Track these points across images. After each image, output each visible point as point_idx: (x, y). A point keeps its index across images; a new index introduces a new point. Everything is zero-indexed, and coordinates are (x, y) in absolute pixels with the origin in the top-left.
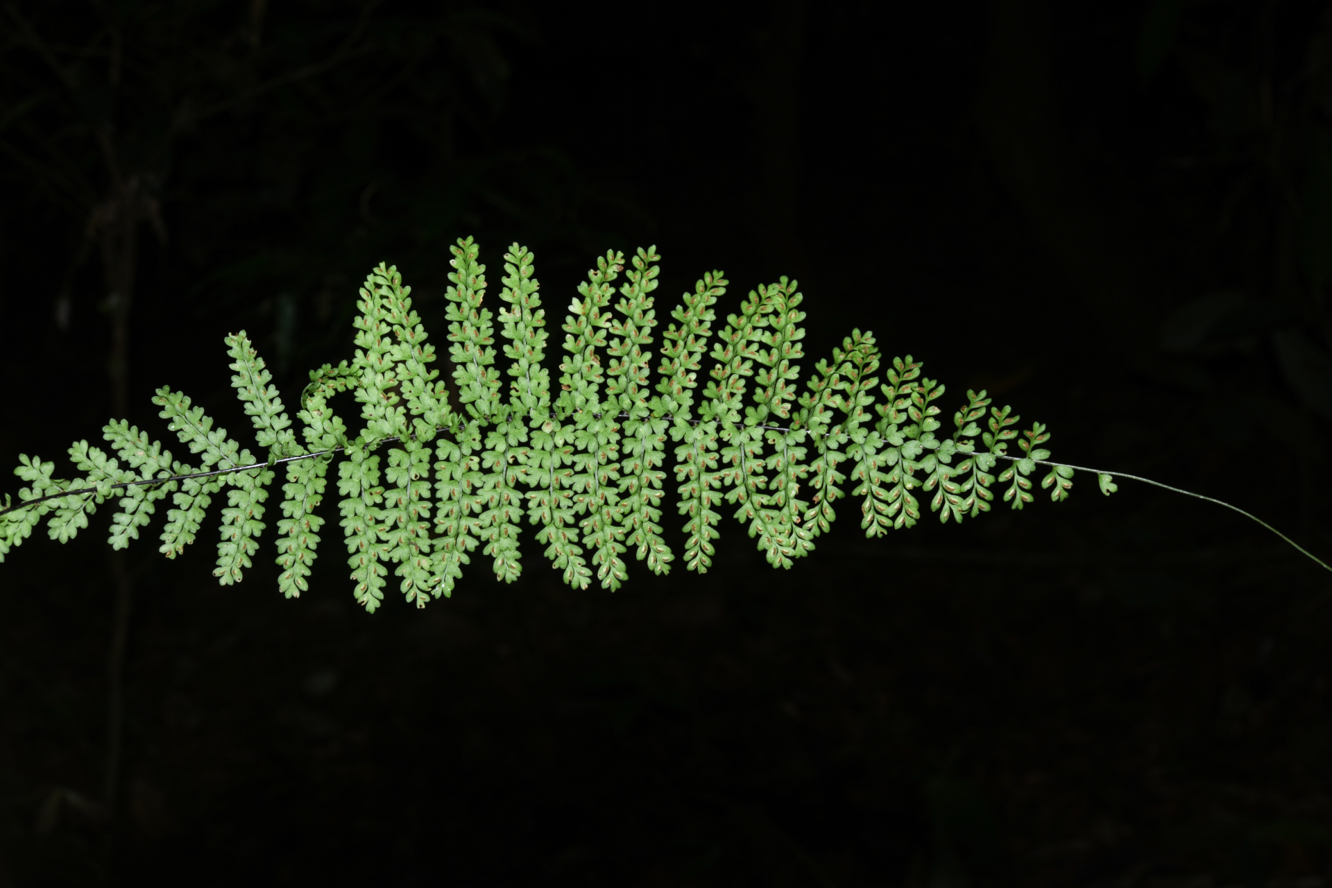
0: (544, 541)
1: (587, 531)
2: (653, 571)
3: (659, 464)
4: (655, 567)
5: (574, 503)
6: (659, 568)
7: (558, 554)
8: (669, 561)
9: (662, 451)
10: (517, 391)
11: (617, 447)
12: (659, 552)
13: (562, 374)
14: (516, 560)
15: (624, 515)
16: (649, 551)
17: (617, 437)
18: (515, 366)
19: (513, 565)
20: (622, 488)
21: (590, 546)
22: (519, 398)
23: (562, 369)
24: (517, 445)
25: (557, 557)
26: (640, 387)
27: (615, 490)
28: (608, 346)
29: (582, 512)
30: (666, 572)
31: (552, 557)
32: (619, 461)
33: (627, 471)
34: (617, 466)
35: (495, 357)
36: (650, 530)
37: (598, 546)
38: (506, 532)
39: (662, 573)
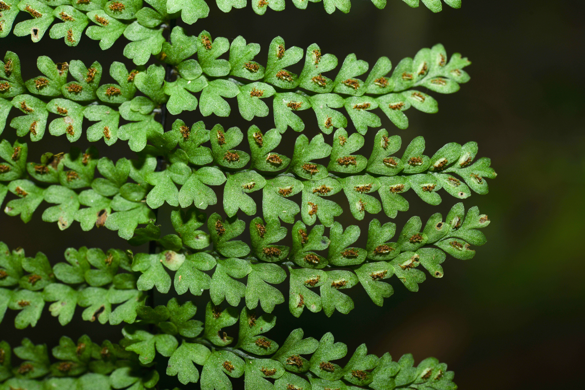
0: (386, 289)
1: (373, 207)
2: (461, 85)
3: (255, 49)
4: (453, 80)
5: (318, 222)
6: (455, 75)
7: (416, 264)
8: (444, 53)
9: (231, 42)
10: (102, 309)
11: (218, 127)
12: (425, 72)
13: (76, 225)
14: (416, 365)
15: (351, 129)
16: (423, 89)
17: (199, 127)
18: (55, 310)
19: (425, 372)
20: (298, 125)
21: (403, 205)
22: (114, 307)
23: (68, 225)
24: (200, 323)
25: (421, 268)
26: (107, 79)
27: (301, 140)
28: (26, 139)
29: (337, 210)
30: (466, 62)
31: (421, 277)
32: (244, 125)
33: (262, 111)
34: (253, 132)
35: (35, 342)
36: (382, 81)
37: (405, 190)
38: (362, 373)
39: (465, 69)
